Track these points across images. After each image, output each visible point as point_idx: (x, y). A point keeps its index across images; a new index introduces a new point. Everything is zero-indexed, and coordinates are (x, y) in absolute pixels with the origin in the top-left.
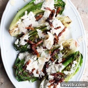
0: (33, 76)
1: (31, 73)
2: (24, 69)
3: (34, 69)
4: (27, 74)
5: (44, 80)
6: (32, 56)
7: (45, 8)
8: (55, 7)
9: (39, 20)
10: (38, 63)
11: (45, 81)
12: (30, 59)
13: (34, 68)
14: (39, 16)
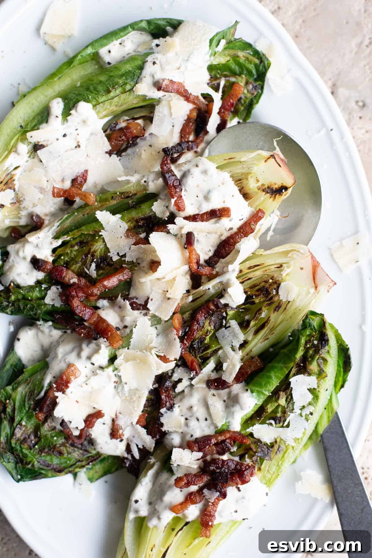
0: (94, 452)
1: (79, 437)
2: (41, 416)
3: (98, 415)
4: (61, 441)
5: (151, 473)
6: (84, 346)
7: (158, 86)
8: (213, 78)
9: (125, 150)
10: (119, 382)
11: (157, 476)
12: (72, 358)
13: (99, 408)
14: (127, 128)
